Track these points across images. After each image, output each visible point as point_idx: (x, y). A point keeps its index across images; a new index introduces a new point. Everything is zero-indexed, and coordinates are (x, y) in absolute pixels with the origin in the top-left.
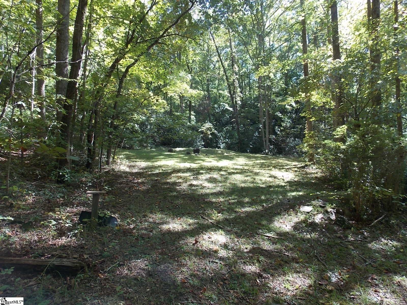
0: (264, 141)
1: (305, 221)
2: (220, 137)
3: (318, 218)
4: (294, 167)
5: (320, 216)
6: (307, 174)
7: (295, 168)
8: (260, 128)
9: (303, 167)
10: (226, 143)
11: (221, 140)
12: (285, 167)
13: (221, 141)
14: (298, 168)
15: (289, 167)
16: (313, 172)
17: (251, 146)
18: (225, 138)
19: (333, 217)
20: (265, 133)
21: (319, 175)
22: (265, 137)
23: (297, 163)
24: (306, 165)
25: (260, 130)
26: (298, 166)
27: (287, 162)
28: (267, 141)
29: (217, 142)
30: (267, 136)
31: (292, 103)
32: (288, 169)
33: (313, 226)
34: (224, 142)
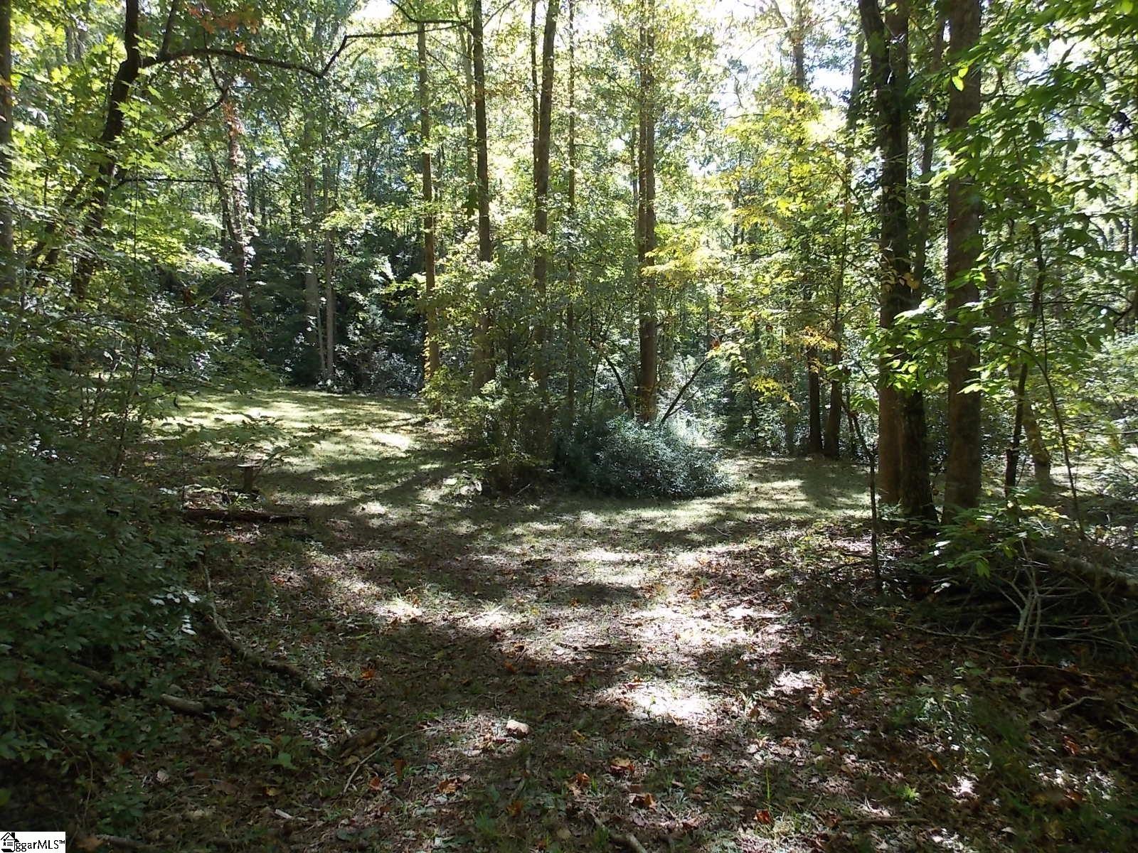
0: (322, 357)
1: (451, 494)
3: (464, 491)
4: (405, 422)
5: (466, 488)
6: (430, 436)
7: (407, 425)
8: (310, 325)
9: (421, 424)
12: (389, 424)
14: (413, 425)
15: (394, 423)
16: (441, 432)
17: (287, 369)
19: (480, 488)
20: (325, 340)
21: (451, 438)
22: (325, 346)
23: (407, 415)
24: (427, 420)
25: (309, 329)
26: (412, 421)
27: (385, 412)
28: (330, 358)
30: (330, 347)
31: (384, 270)
32: (395, 427)
33: (460, 498)
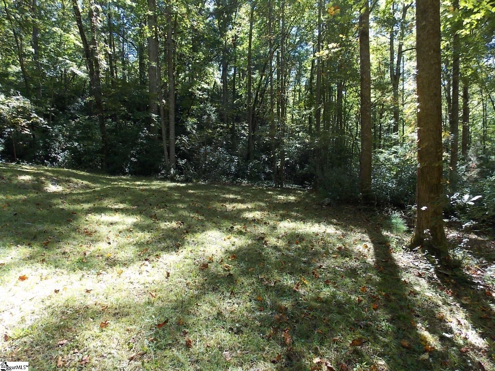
0: (165, 149)
2: (57, 136)
10: (73, 150)
11: (60, 142)
13: (57, 144)
17: (133, 159)
18: (69, 138)
22: (168, 139)
28: (173, 150)
29: (47, 148)
30: (172, 137)
34: (67, 148)
